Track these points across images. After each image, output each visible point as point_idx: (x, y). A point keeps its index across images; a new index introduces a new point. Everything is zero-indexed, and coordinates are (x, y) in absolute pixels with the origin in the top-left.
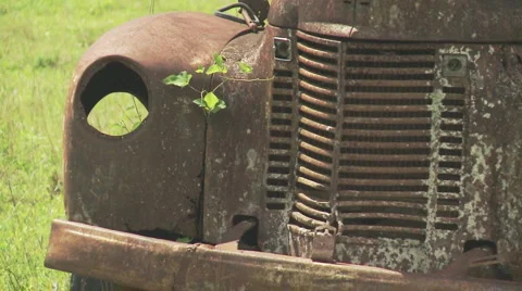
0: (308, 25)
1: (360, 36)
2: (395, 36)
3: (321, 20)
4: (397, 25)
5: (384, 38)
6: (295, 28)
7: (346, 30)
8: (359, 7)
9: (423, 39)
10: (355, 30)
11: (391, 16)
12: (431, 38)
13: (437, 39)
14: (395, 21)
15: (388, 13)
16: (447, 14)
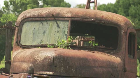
0: (38, 72)
1: (54, 75)
2: (62, 75)
3: (42, 71)
4: (63, 72)
5: (60, 75)
6: (33, 74)
7: (51, 73)
8: (54, 67)
9: (69, 76)
10: (53, 73)
11: (62, 70)
12: (70, 76)
13: (72, 76)
14: (62, 71)
15: (61, 69)
16: (74, 70)
